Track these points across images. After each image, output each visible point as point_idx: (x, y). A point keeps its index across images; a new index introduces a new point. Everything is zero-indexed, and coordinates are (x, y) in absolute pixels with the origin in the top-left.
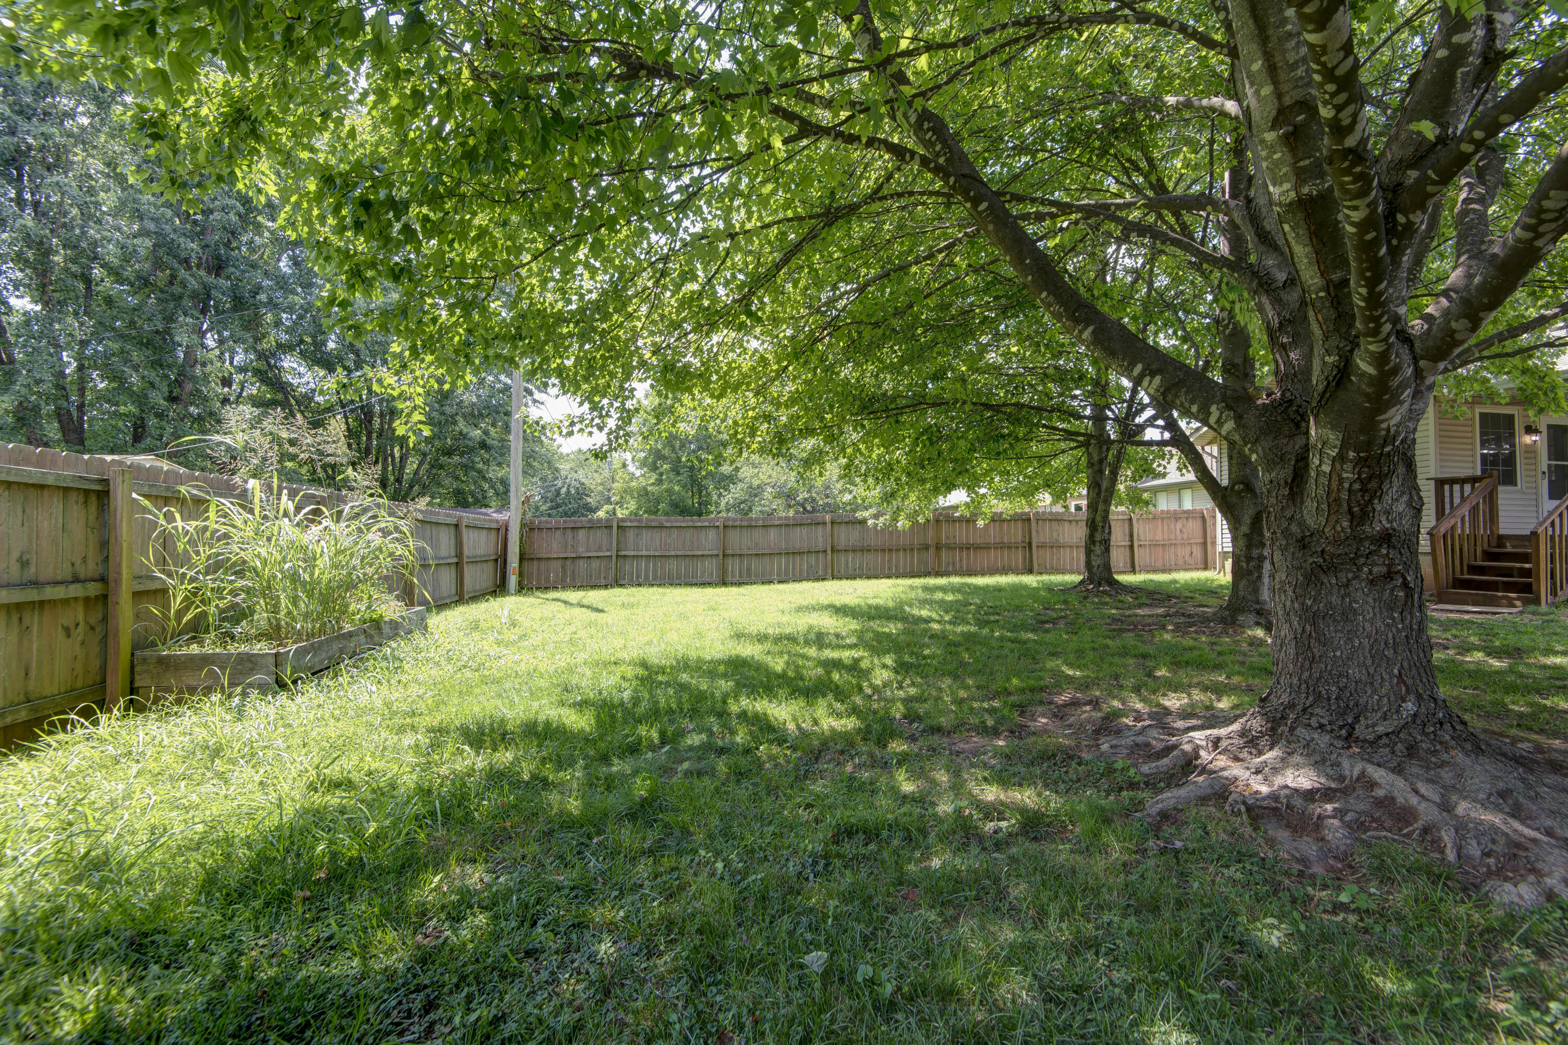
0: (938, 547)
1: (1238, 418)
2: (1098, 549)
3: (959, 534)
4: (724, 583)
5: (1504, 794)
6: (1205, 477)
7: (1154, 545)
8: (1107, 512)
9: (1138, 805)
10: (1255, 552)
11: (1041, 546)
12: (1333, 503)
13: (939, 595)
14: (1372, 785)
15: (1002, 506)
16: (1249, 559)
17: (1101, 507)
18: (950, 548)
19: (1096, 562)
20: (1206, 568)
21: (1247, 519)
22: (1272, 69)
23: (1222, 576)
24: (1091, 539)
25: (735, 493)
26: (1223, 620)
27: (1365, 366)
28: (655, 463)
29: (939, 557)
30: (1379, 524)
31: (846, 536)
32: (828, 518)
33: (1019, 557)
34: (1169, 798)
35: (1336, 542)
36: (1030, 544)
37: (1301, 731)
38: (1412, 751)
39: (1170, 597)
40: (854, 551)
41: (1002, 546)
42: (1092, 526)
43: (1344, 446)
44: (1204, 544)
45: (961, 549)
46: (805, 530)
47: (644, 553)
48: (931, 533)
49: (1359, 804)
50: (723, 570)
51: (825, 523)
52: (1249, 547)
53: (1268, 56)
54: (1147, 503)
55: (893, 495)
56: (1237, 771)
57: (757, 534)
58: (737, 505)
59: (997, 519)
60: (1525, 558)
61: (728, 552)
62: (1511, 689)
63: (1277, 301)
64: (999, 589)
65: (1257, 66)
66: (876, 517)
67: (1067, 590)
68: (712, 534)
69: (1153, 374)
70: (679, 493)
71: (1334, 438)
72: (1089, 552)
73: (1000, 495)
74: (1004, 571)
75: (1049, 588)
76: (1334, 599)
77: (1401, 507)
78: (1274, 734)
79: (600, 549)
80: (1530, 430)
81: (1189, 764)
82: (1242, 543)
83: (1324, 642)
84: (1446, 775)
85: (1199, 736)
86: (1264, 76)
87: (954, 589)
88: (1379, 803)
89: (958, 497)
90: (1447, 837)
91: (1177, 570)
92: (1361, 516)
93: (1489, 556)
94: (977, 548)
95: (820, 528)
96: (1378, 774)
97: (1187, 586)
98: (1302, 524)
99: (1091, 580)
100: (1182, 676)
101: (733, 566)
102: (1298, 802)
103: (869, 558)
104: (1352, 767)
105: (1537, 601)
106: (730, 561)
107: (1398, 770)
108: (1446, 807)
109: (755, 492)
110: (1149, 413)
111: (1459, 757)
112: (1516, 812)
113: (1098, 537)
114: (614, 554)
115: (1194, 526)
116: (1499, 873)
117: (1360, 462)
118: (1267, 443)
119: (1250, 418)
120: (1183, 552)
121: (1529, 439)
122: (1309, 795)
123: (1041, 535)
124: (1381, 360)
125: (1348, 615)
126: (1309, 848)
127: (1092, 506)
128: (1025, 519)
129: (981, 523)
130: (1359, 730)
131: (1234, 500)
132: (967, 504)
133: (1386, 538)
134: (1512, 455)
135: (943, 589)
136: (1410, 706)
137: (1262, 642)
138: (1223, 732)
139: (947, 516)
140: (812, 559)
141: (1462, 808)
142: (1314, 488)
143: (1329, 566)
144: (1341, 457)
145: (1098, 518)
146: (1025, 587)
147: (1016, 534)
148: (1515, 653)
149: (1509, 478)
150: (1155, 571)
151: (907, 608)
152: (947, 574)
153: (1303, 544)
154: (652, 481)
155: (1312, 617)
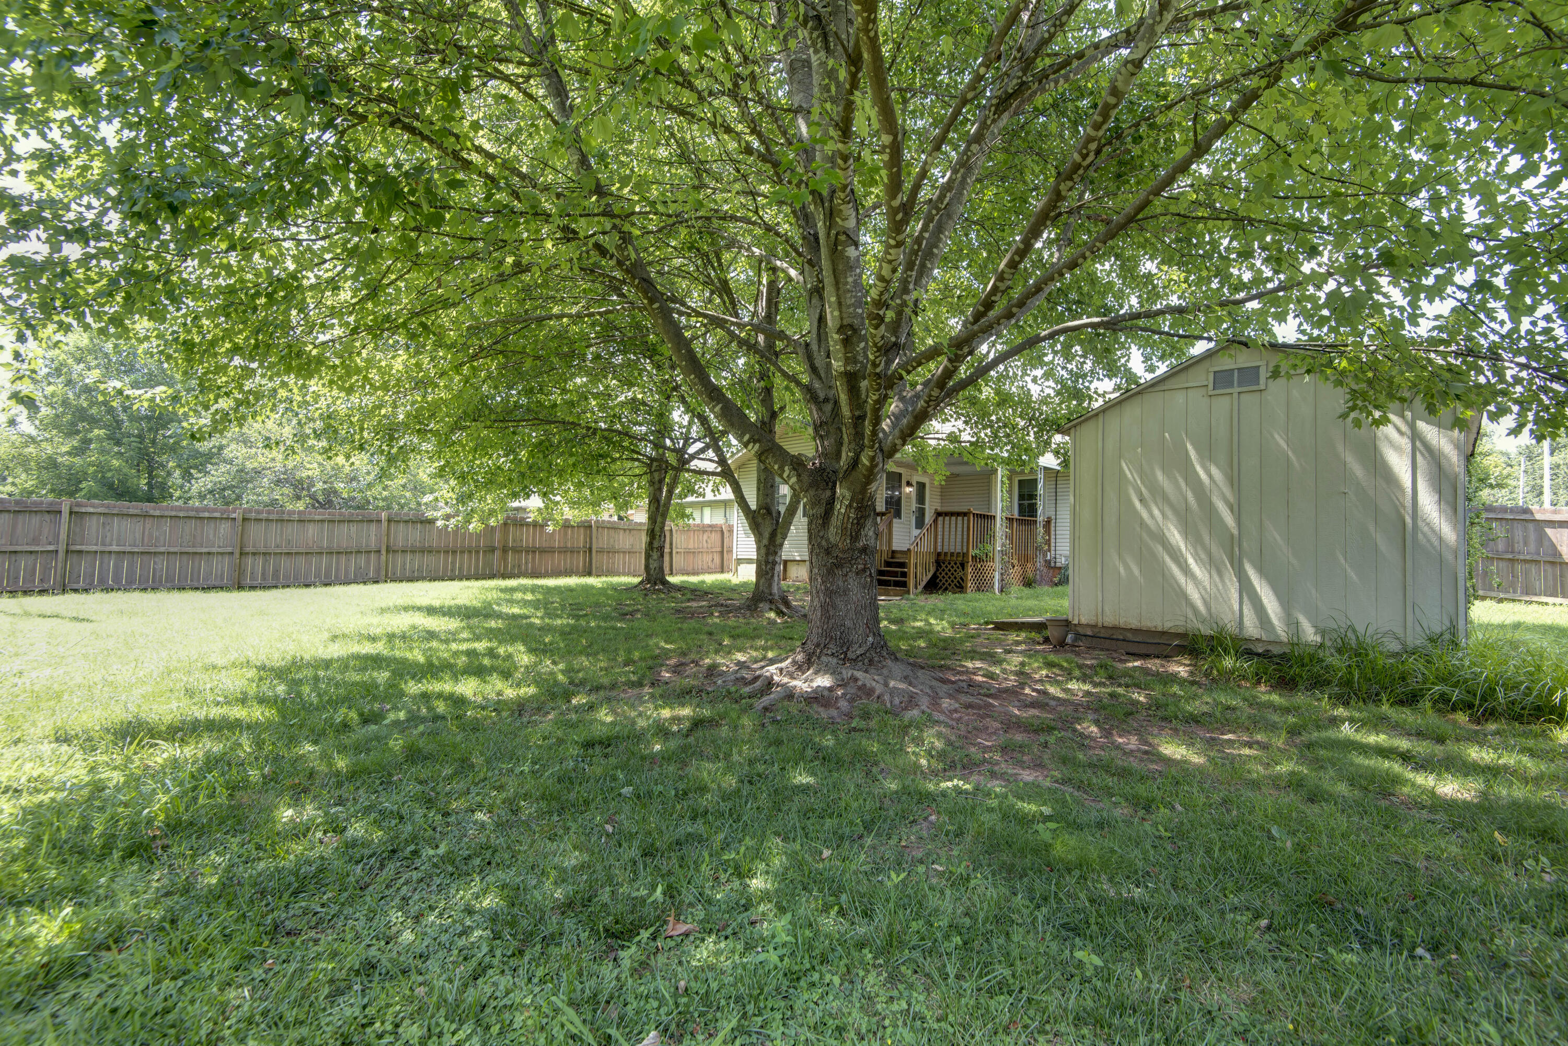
0: (505, 550)
1: (799, 476)
2: (655, 555)
3: (526, 538)
4: (240, 588)
5: (906, 678)
6: (741, 499)
7: (688, 552)
8: (663, 524)
9: (751, 706)
10: (771, 558)
11: (600, 551)
12: (844, 529)
13: (518, 596)
14: (856, 680)
15: (569, 513)
16: (767, 562)
17: (659, 519)
18: (517, 550)
19: (654, 565)
20: (722, 572)
21: (767, 535)
22: (840, 304)
23: (747, 574)
24: (650, 544)
25: (218, 474)
26: (749, 608)
27: (865, 461)
28: (73, 424)
29: (505, 560)
30: (862, 543)
31: (404, 536)
32: (384, 515)
33: (580, 561)
34: (766, 700)
35: (844, 552)
36: (590, 549)
37: (824, 659)
38: (871, 661)
39: (706, 593)
40: (413, 552)
41: (564, 550)
42: (652, 534)
43: (852, 500)
44: (722, 552)
45: (527, 552)
46: (354, 528)
47: (115, 548)
48: (497, 536)
49: (852, 690)
50: (241, 572)
51: (379, 521)
52: (767, 554)
53: (839, 297)
54: (688, 517)
55: (470, 496)
56: (794, 683)
57: (291, 530)
58: (217, 491)
59: (567, 525)
60: (903, 565)
61: (247, 550)
62: (901, 639)
63: (820, 409)
64: (570, 589)
65: (833, 299)
66: (447, 517)
67: (630, 589)
68: (225, 527)
69: (755, 442)
70: (118, 470)
71: (848, 495)
72: (648, 557)
73: (573, 504)
74: (568, 573)
75: (614, 588)
76: (840, 583)
77: (871, 533)
78: (809, 662)
79: (36, 541)
80: (909, 484)
81: (770, 683)
82: (763, 551)
83: (834, 607)
84: (885, 671)
85: (772, 669)
86: (835, 306)
87: (534, 589)
88: (859, 688)
89: (535, 502)
90: (887, 697)
91: (703, 573)
92: (855, 538)
93: (888, 564)
94: (543, 551)
95: (373, 527)
96: (859, 674)
97: (713, 585)
98: (828, 540)
99: (648, 580)
100: (739, 642)
101: (255, 566)
102: (826, 693)
103: (429, 561)
104: (847, 673)
105: (908, 592)
106: (250, 560)
107: (866, 671)
108: (886, 685)
109: (245, 477)
110: (699, 445)
111: (889, 662)
112: (910, 684)
113: (656, 544)
114: (62, 548)
115: (715, 537)
116: (906, 709)
117: (858, 509)
118: (812, 492)
119: (805, 477)
120: (707, 558)
121: (908, 490)
122: (830, 689)
123: (602, 540)
124: (872, 459)
125: (846, 592)
126: (834, 712)
127: (652, 519)
128: (587, 526)
129: (550, 528)
130: (850, 655)
131: (760, 520)
132: (539, 510)
133: (864, 550)
134: (900, 499)
135: (525, 589)
136: (870, 639)
137: (775, 622)
138: (783, 665)
139: (515, 519)
140: (362, 560)
141: (892, 684)
142: (835, 521)
143: (839, 566)
144: (850, 506)
145: (657, 529)
146: (592, 587)
147: (580, 540)
148: (900, 621)
149: (898, 514)
150: (688, 574)
151: (496, 608)
152: (517, 576)
153: (828, 552)
154: (65, 449)
155: (829, 593)
